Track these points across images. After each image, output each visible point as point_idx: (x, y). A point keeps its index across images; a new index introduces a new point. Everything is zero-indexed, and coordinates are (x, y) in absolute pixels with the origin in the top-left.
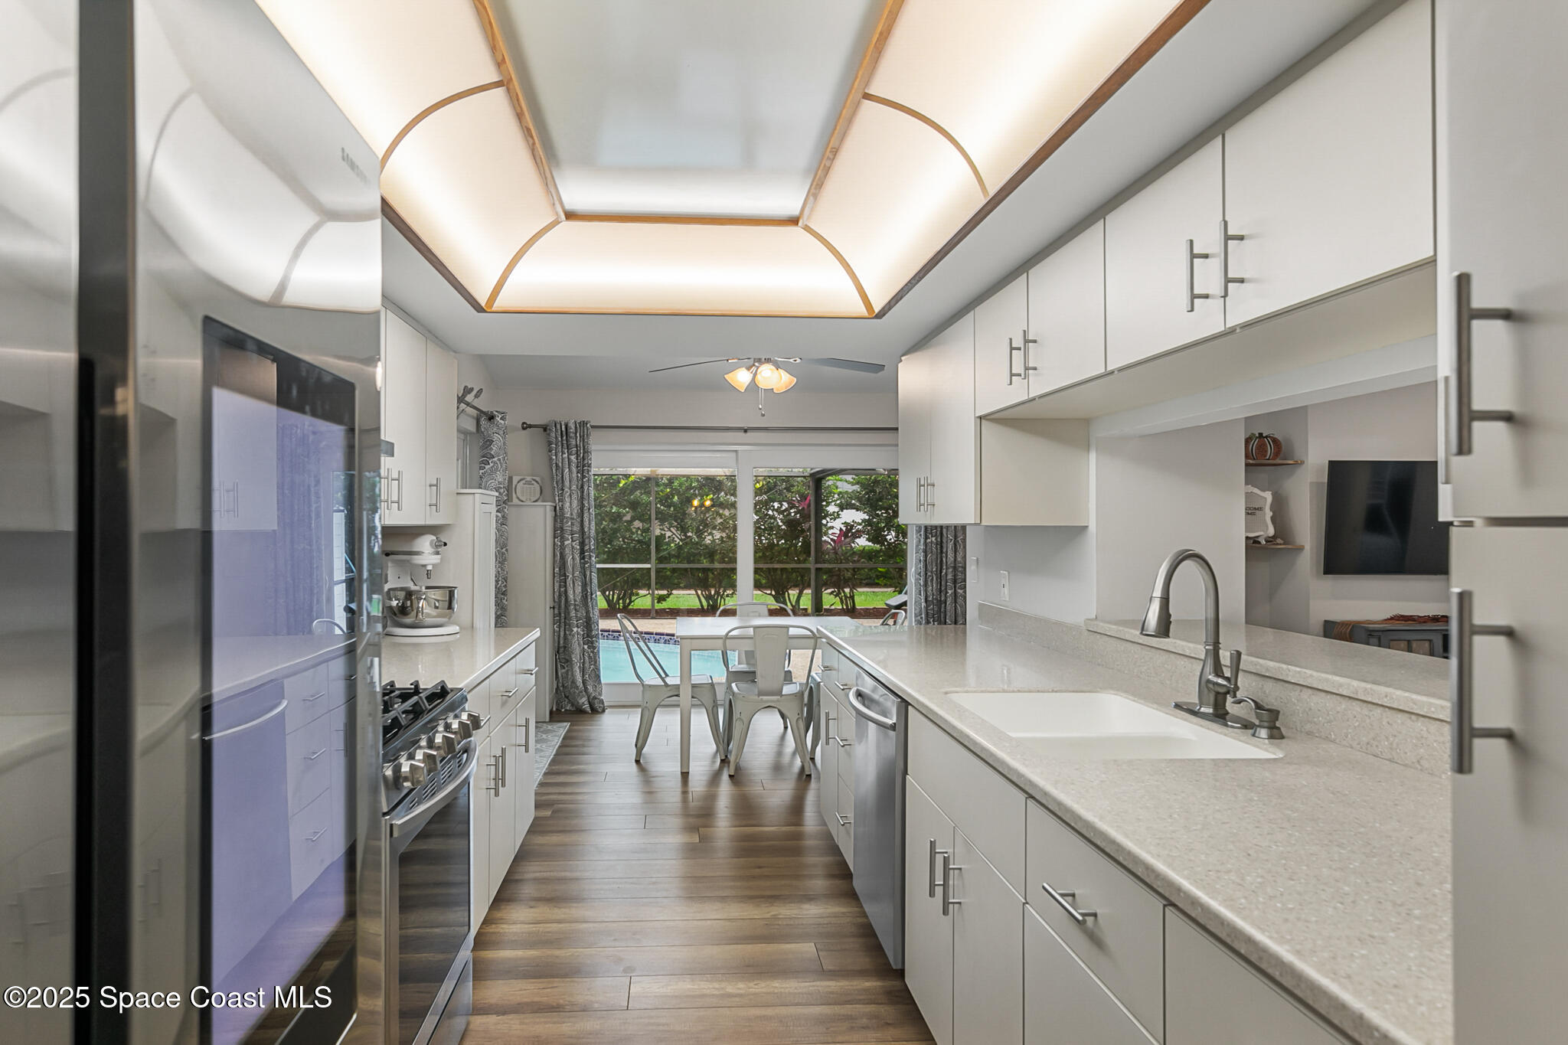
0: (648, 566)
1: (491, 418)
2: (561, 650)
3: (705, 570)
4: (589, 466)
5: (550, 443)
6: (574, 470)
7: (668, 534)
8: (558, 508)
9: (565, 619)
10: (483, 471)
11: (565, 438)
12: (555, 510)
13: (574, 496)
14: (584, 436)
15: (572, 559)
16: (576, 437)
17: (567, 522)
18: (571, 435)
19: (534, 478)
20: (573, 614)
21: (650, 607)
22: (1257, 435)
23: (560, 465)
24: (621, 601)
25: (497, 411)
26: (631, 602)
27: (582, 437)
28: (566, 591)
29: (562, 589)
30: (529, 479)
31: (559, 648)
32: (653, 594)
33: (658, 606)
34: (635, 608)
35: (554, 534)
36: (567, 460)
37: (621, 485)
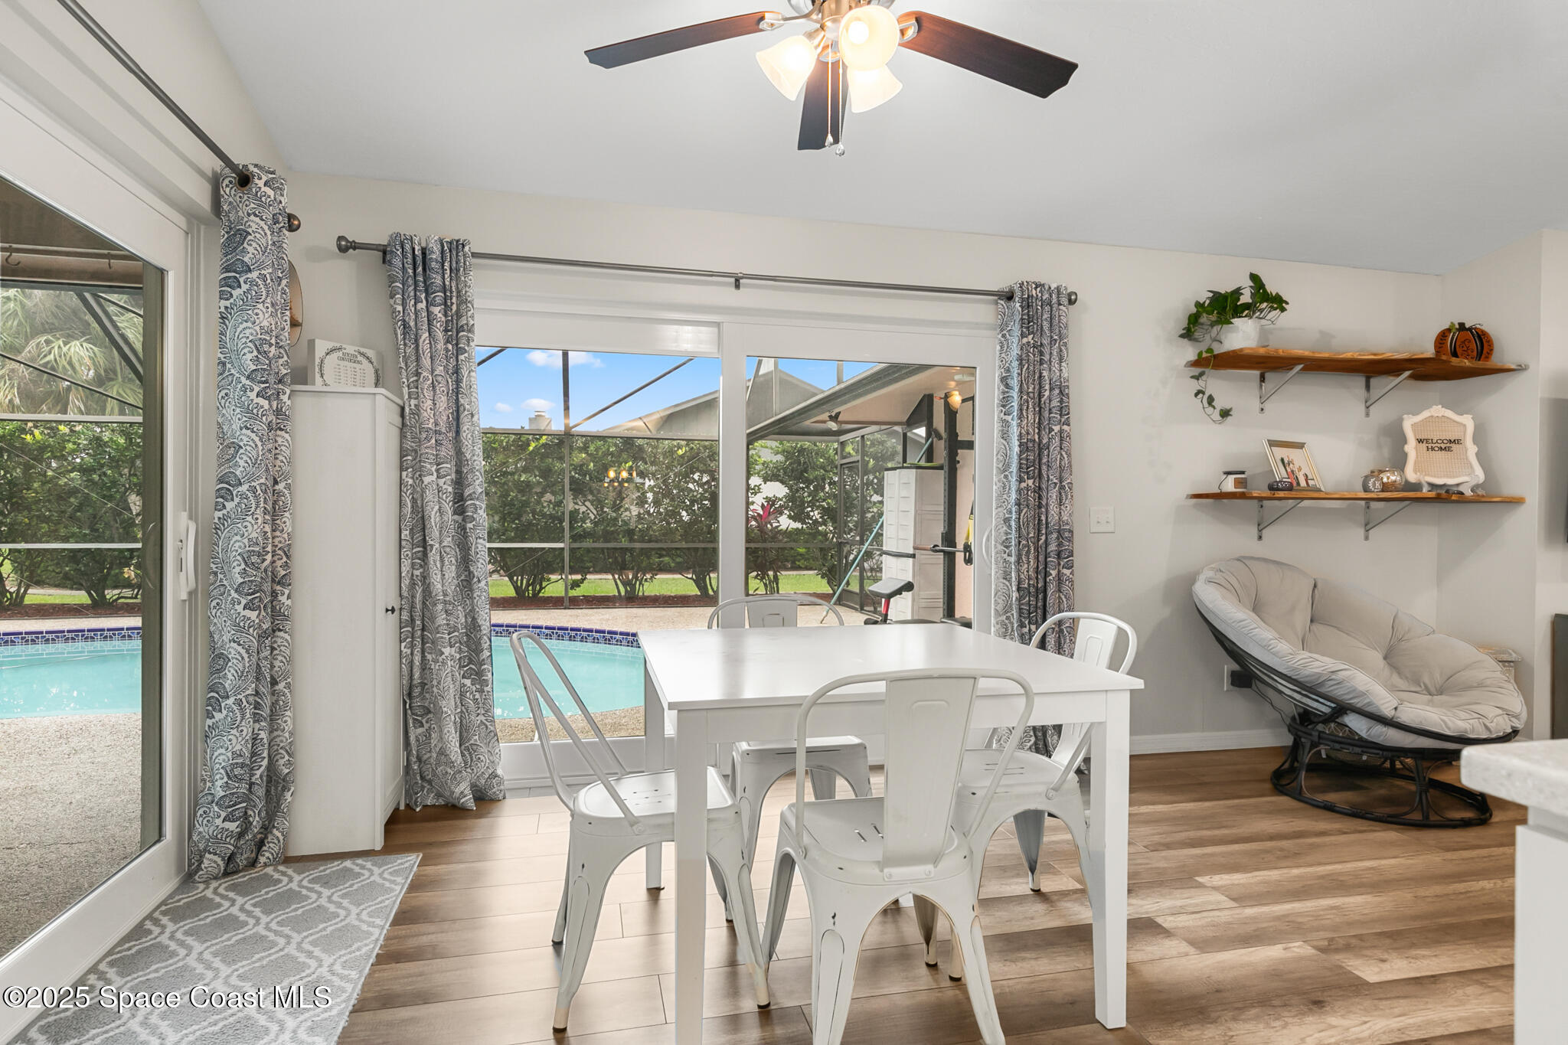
0: (561, 545)
1: (244, 180)
2: (417, 691)
3: (624, 550)
4: (470, 330)
5: (392, 279)
6: (440, 335)
7: (583, 509)
8: (407, 410)
9: (423, 630)
10: (227, 303)
11: (420, 269)
12: (402, 415)
13: (441, 388)
14: (458, 270)
15: (439, 514)
16: (443, 270)
17: (427, 439)
18: (433, 264)
19: (362, 350)
20: (441, 620)
21: (563, 594)
22: (1457, 326)
23: (412, 324)
24: (530, 588)
25: (256, 166)
26: (541, 588)
27: (455, 271)
28: (425, 577)
29: (417, 573)
30: (351, 349)
31: (411, 687)
32: (566, 581)
33: (573, 593)
34: (546, 595)
35: (401, 463)
36: (424, 314)
37: (531, 448)
